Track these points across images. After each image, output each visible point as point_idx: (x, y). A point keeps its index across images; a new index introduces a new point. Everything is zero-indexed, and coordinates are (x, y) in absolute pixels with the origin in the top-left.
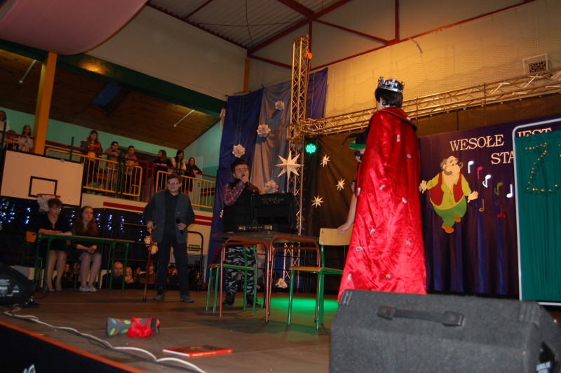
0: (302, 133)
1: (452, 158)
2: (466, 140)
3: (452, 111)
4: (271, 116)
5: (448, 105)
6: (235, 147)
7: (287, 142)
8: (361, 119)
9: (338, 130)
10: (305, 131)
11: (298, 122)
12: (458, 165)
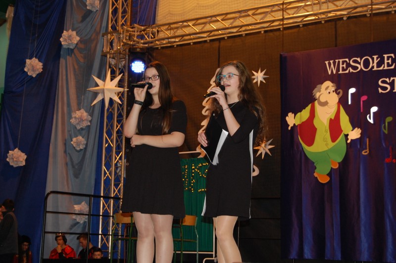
0: (125, 44)
1: (328, 83)
2: (347, 60)
3: (328, 21)
4: (80, 19)
5: (323, 13)
6: (28, 61)
7: (104, 56)
8: (208, 28)
9: (175, 42)
10: (129, 42)
11: (120, 28)
12: (336, 93)
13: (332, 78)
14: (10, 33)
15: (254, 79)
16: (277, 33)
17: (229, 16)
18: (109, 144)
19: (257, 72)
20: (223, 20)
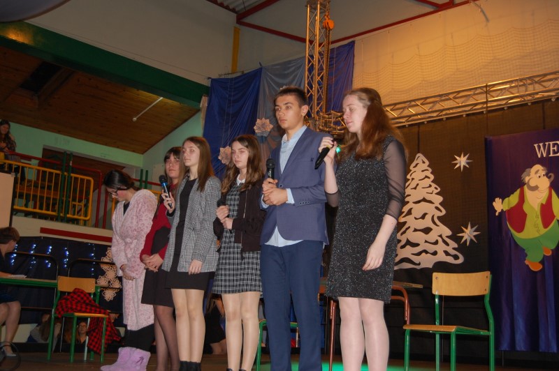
1: (538, 167)
2: (558, 142)
3: (535, 103)
5: (529, 95)
6: (222, 149)
8: (406, 113)
11: (316, 115)
12: (547, 177)
13: (542, 161)
14: (204, 122)
15: (457, 164)
16: (480, 117)
17: (428, 100)
19: (460, 156)
20: (422, 104)
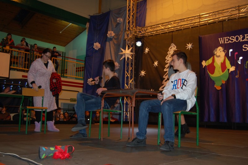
0: (133, 35)
1: (220, 48)
2: (228, 37)
3: (219, 22)
4: (115, 26)
5: (217, 18)
6: (95, 44)
7: (125, 40)
8: (167, 27)
9: (154, 33)
10: (135, 34)
11: (131, 29)
12: (224, 52)
13: (222, 45)
14: (88, 33)
15: (187, 47)
16: (197, 28)
17: (176, 22)
18: (128, 76)
19: (189, 44)
20: (174, 23)
